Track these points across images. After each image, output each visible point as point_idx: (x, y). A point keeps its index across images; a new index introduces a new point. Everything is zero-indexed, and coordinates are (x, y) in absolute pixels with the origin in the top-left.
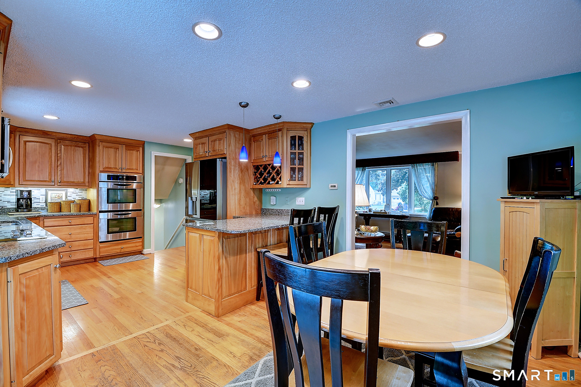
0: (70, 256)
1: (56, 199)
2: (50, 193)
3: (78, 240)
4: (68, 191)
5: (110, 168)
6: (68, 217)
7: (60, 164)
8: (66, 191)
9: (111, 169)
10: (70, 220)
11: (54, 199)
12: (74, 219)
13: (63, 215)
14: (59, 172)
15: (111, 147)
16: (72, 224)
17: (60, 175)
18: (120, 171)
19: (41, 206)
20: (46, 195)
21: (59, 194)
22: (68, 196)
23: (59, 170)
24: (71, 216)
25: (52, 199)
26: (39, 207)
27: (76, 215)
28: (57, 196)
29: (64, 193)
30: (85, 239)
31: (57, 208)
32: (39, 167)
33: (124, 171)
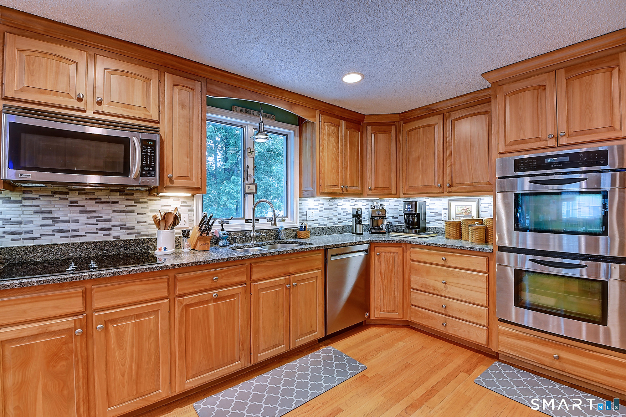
0: (443, 324)
1: (463, 216)
2: (453, 205)
3: (458, 298)
4: (482, 201)
5: (524, 141)
6: (440, 249)
7: (449, 155)
8: (477, 201)
10: (445, 255)
11: (459, 215)
13: (433, 245)
14: (448, 168)
16: (449, 264)
17: (449, 174)
18: (552, 143)
20: (449, 209)
21: (467, 207)
23: (448, 166)
25: (457, 215)
26: (439, 227)
28: (463, 211)
29: (474, 205)
30: (472, 301)
32: (422, 165)
33: (563, 141)
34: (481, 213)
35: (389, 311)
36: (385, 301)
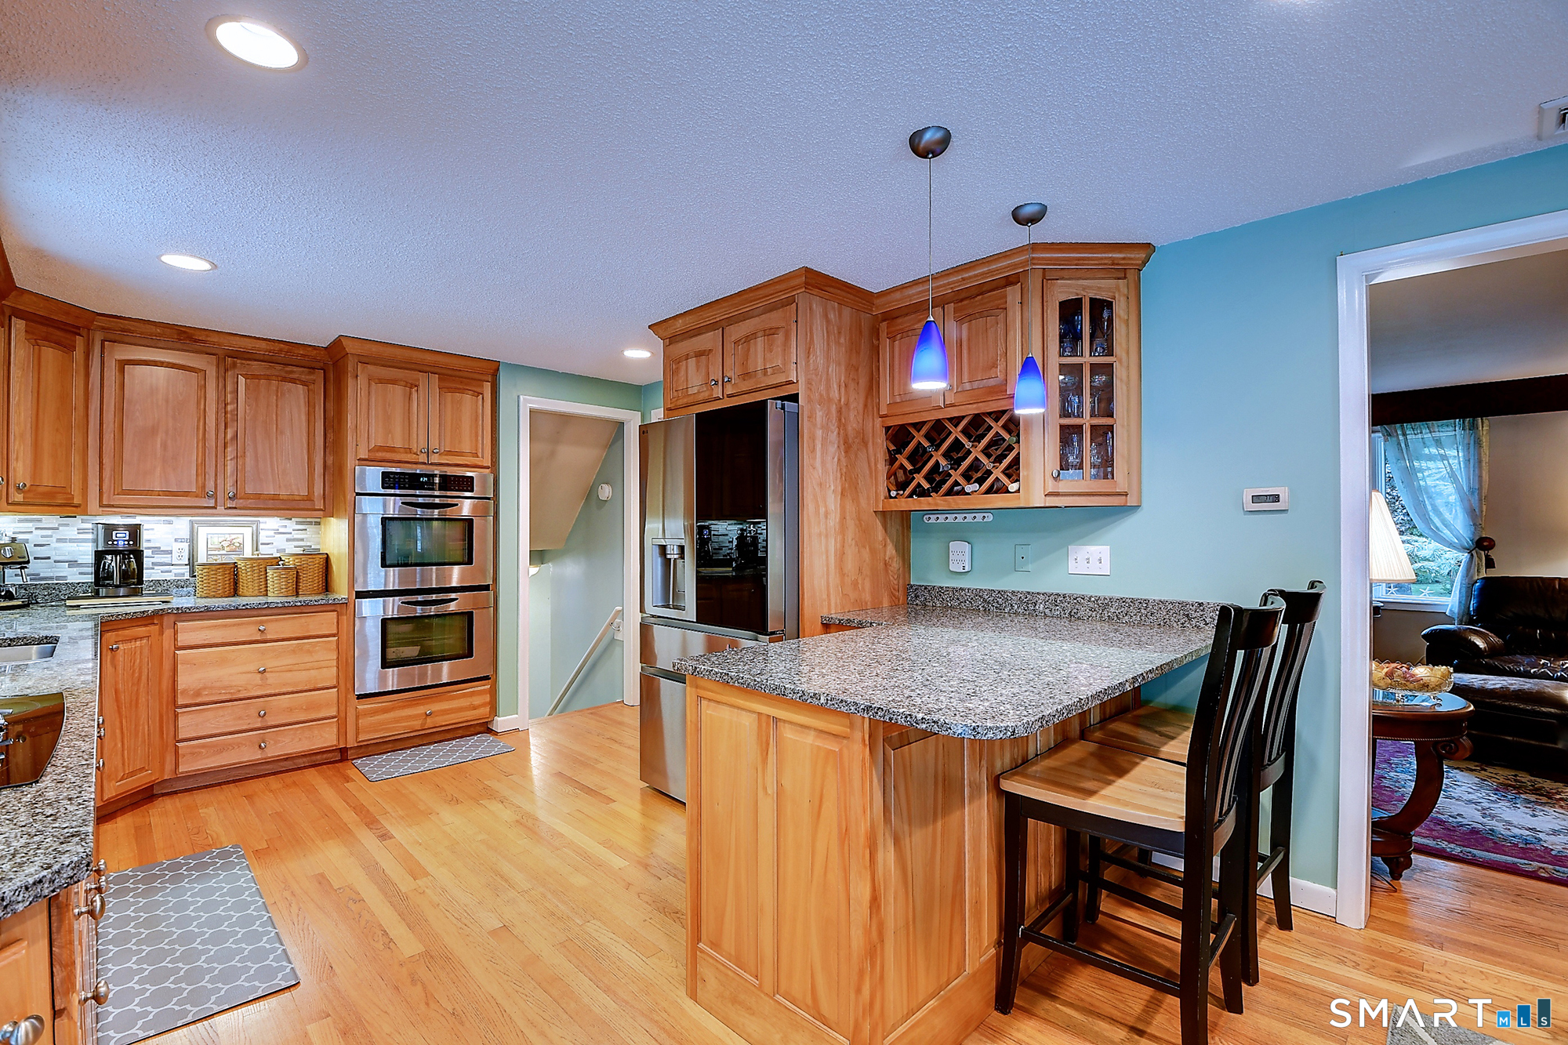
0: (260, 746)
1: (224, 552)
2: (203, 532)
3: (290, 689)
4: (262, 526)
5: (392, 449)
6: (255, 613)
7: (232, 439)
8: (255, 526)
9: (395, 452)
10: (262, 623)
11: (217, 552)
12: (277, 620)
13: (240, 608)
14: (229, 462)
15: (394, 382)
16: (269, 637)
17: (232, 474)
18: (422, 458)
19: (176, 575)
20: (192, 541)
21: (233, 537)
22: (262, 544)
23: (229, 458)
24: (264, 612)
25: (209, 553)
26: (168, 579)
27: (280, 605)
28: (225, 544)
29: (248, 532)
30: (312, 687)
31: (224, 581)
32: (164, 446)
33: (434, 459)
34: (260, 547)
35: (132, 774)
36: (126, 752)
